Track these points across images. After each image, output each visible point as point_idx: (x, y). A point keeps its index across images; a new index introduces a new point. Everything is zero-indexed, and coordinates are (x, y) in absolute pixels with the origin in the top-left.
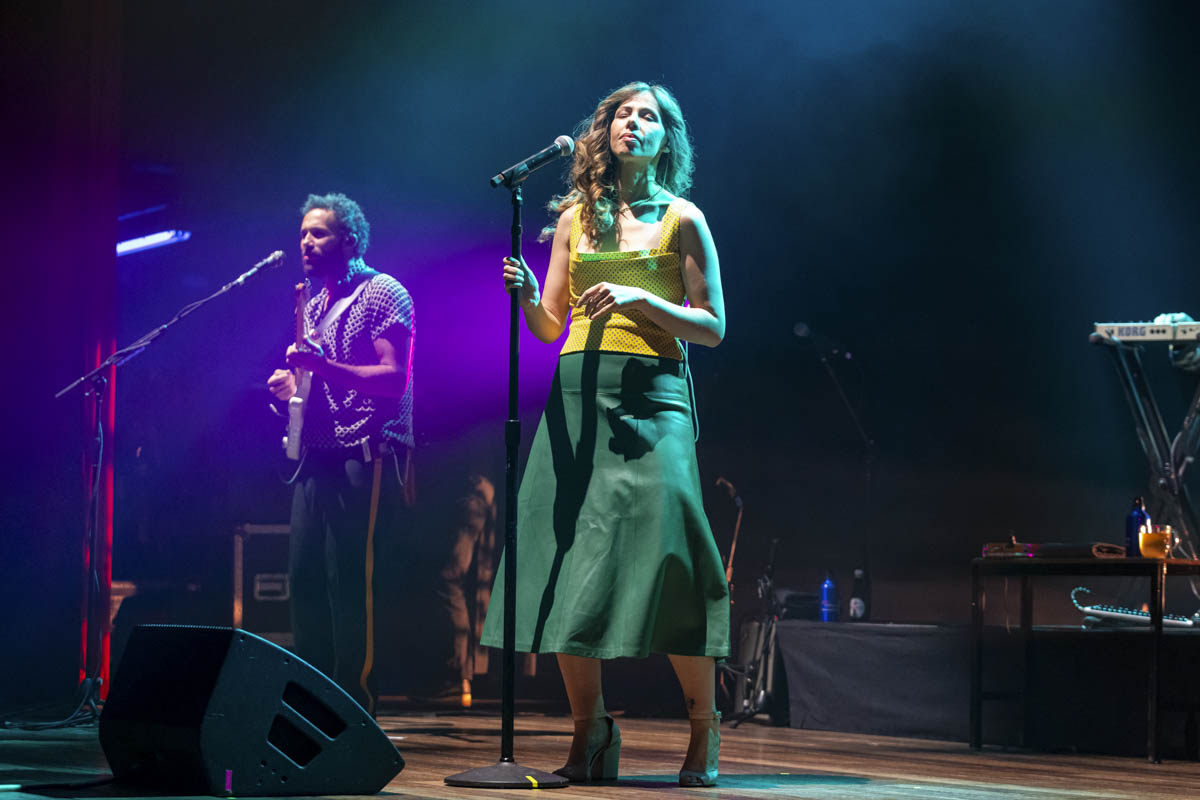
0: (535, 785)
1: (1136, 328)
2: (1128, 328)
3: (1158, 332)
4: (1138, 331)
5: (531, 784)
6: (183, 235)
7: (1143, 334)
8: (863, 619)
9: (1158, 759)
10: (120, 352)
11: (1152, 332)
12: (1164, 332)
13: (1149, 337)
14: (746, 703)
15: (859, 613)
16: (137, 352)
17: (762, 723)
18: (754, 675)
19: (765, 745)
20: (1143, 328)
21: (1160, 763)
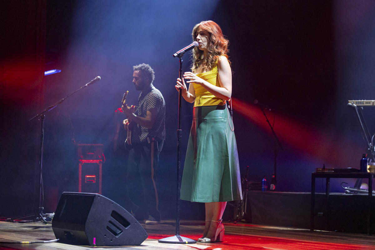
0: (187, 243)
1: (361, 102)
2: (359, 102)
3: (368, 103)
4: (362, 103)
5: (186, 242)
6: (59, 71)
7: (363, 104)
8: (275, 190)
9: (370, 234)
10: (49, 107)
11: (366, 103)
12: (370, 103)
13: (365, 105)
14: (237, 216)
15: (274, 189)
16: (54, 107)
17: (243, 222)
18: (240, 207)
19: (245, 229)
20: (363, 102)
21: (371, 235)
